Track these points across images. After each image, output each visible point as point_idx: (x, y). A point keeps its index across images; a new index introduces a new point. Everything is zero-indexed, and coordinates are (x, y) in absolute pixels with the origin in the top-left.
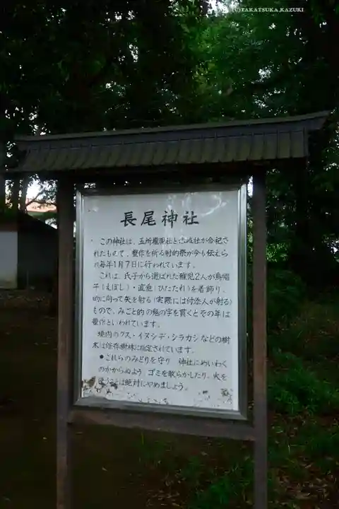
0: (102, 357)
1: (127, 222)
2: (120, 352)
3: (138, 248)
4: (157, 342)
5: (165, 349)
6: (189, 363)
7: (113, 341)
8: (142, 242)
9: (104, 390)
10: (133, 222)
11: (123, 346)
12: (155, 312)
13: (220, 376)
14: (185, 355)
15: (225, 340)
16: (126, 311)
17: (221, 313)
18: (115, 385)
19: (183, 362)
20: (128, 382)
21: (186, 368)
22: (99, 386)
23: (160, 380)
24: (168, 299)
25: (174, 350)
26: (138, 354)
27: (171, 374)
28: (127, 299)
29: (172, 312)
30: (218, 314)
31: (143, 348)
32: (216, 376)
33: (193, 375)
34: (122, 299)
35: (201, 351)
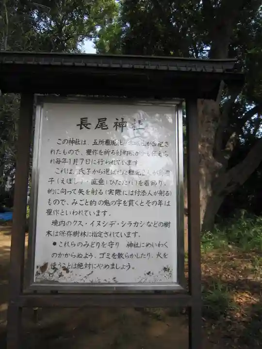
0: (55, 244)
1: (83, 126)
2: (72, 239)
3: (93, 148)
4: (108, 229)
5: (115, 235)
6: (136, 245)
7: (66, 229)
8: (95, 143)
9: (56, 274)
10: (88, 126)
11: (76, 233)
12: (106, 203)
13: (162, 255)
14: (132, 239)
15: (167, 224)
16: (79, 202)
17: (163, 203)
18: (67, 270)
19: (130, 245)
20: (80, 266)
21: (133, 250)
22: (52, 271)
23: (110, 262)
24: (118, 191)
25: (123, 235)
26: (90, 240)
27: (120, 255)
28: (81, 191)
29: (122, 202)
30: (160, 203)
31: (95, 235)
32: (159, 255)
33: (140, 255)
34: (76, 192)
35: (146, 235)
